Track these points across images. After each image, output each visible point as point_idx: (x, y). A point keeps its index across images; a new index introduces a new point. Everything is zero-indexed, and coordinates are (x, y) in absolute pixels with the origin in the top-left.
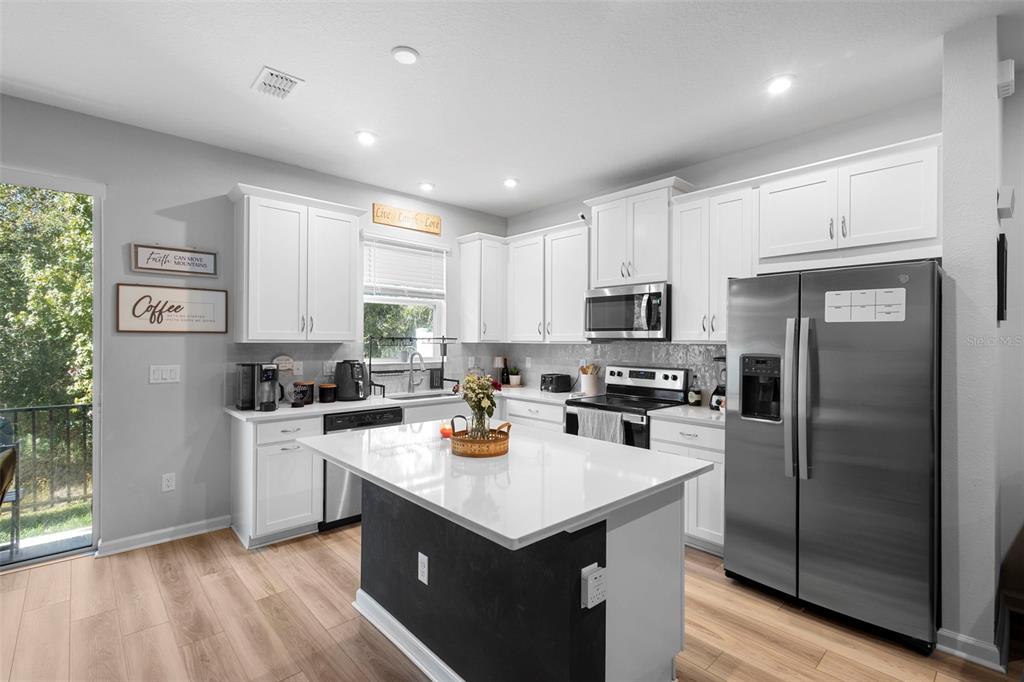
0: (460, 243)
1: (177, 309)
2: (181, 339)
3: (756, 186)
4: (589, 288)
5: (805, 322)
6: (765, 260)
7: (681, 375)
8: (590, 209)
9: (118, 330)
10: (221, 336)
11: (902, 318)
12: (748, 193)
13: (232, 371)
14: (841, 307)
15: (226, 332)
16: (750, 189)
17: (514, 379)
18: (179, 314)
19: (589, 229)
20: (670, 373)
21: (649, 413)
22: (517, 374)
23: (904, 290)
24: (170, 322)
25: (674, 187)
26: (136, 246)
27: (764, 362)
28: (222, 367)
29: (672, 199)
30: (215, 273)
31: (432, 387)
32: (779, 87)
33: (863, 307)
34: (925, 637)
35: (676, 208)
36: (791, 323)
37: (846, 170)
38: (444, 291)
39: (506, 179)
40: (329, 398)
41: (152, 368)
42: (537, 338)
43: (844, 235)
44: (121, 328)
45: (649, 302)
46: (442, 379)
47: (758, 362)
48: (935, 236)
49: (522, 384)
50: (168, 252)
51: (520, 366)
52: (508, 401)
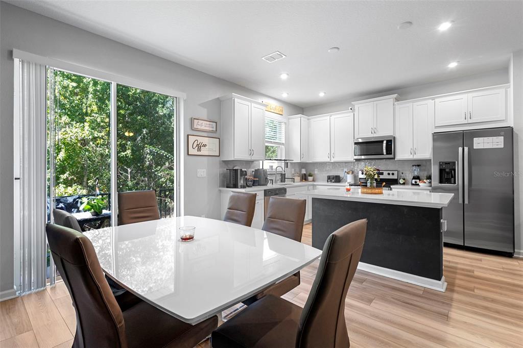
0: (289, 119)
1: (205, 146)
2: (206, 158)
3: (433, 99)
4: (354, 138)
5: (466, 149)
6: (436, 127)
7: (396, 173)
8: (354, 106)
9: (188, 154)
10: (217, 158)
11: (503, 147)
12: (430, 102)
13: (221, 172)
14: (479, 143)
15: (219, 156)
16: (431, 101)
17: (310, 178)
18: (206, 147)
19: (354, 114)
20: (391, 172)
21: (391, 187)
22: (311, 176)
23: (503, 137)
24: (204, 151)
25: (395, 98)
26: (194, 119)
27: (449, 164)
28: (218, 171)
29: (395, 103)
30: (216, 131)
31: (282, 181)
32: (453, 65)
33: (488, 143)
34: (511, 251)
35: (397, 107)
36: (460, 149)
37: (471, 95)
38: (284, 142)
39: (319, 93)
40: (257, 184)
41: (198, 170)
42: (327, 160)
43: (470, 118)
44: (190, 153)
45: (387, 144)
46: (285, 178)
47: (446, 164)
48: (504, 119)
49: (314, 180)
50: (203, 122)
51: (312, 173)
52: (317, 186)
